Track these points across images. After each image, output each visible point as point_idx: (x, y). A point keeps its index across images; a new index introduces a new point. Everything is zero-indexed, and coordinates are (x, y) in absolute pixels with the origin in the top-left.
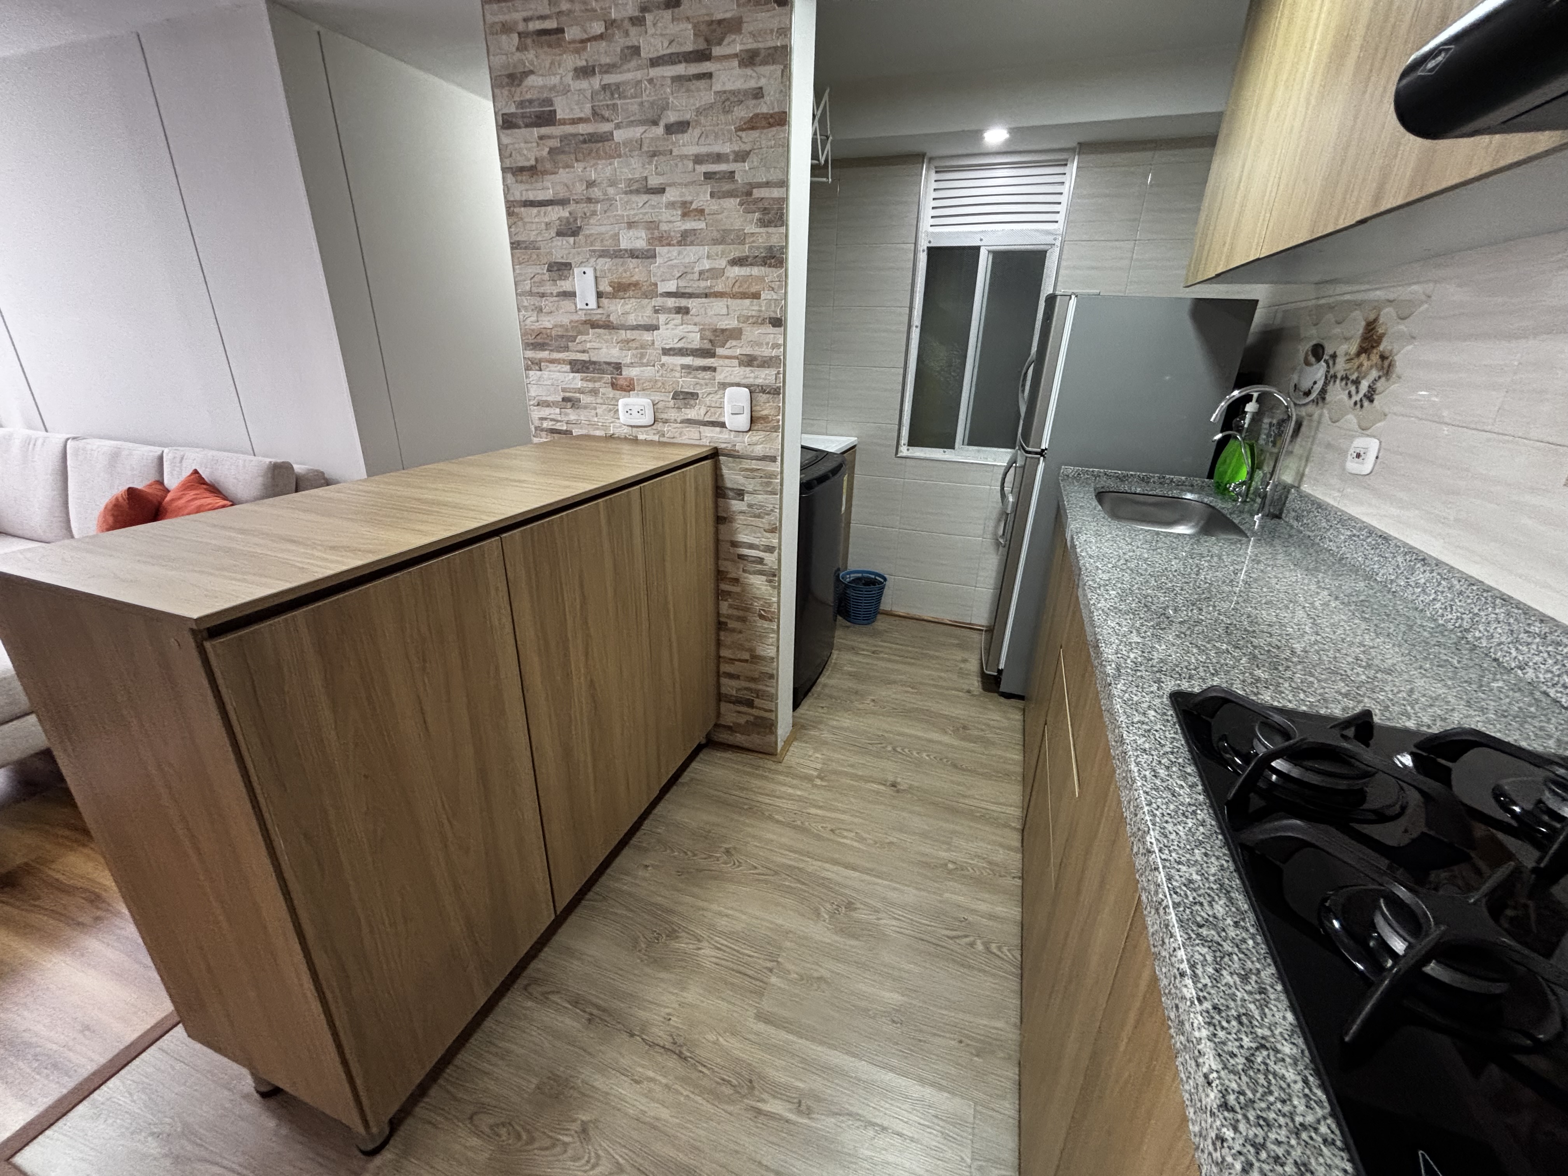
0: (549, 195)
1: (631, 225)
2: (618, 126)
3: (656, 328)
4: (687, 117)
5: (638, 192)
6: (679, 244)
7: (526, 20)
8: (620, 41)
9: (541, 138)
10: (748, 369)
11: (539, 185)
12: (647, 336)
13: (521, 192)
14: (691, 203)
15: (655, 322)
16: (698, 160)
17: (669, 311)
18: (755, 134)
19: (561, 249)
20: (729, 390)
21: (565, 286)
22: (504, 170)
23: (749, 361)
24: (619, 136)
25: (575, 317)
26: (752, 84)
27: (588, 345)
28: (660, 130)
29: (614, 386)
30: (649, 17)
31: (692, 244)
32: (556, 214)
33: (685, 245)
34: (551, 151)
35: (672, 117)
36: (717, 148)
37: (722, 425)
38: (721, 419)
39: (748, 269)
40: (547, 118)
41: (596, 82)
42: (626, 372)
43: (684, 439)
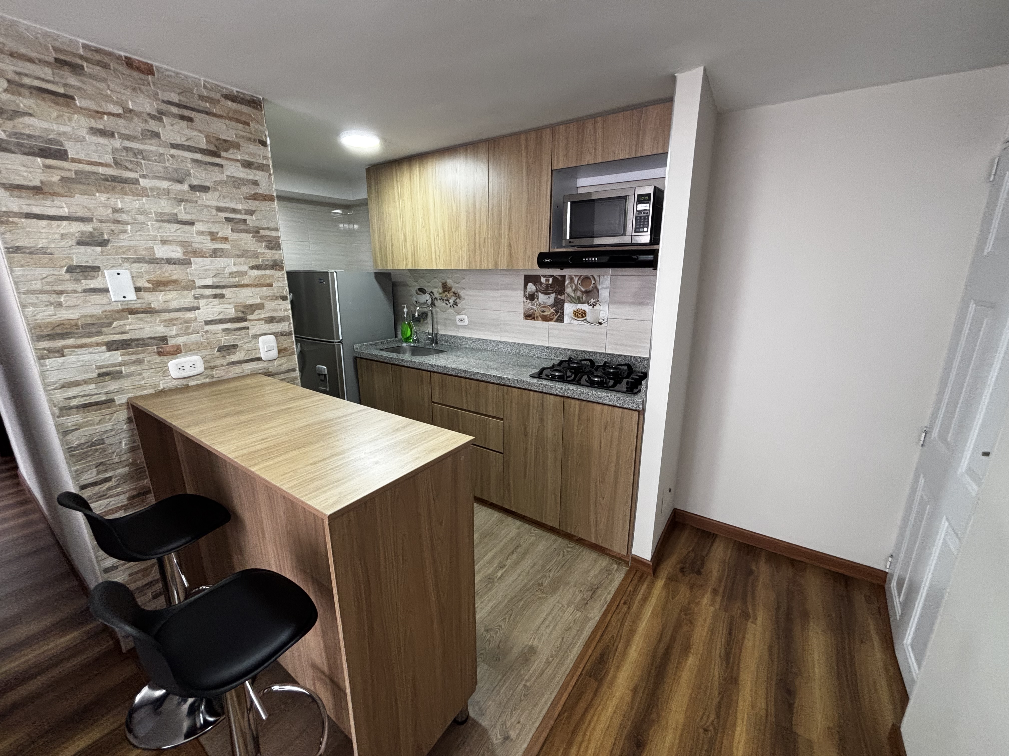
0: (63, 212)
1: (164, 242)
2: (144, 176)
3: (198, 308)
4: (208, 184)
5: (169, 221)
6: (211, 256)
7: (17, 73)
8: (139, 125)
9: (46, 167)
10: (271, 324)
11: (48, 203)
12: (189, 315)
13: (18, 204)
14: (217, 233)
15: (195, 305)
16: (219, 209)
17: (207, 297)
18: (257, 203)
20: (261, 339)
21: (93, 284)
23: (271, 320)
24: (145, 183)
26: (251, 177)
27: (128, 327)
28: (186, 187)
29: (160, 353)
30: (166, 120)
31: (221, 256)
32: (73, 228)
33: (215, 257)
34: (63, 179)
35: (195, 182)
36: (233, 205)
37: (259, 359)
38: (258, 356)
39: (263, 271)
40: (54, 154)
41: (117, 143)
42: (171, 342)
43: (230, 375)
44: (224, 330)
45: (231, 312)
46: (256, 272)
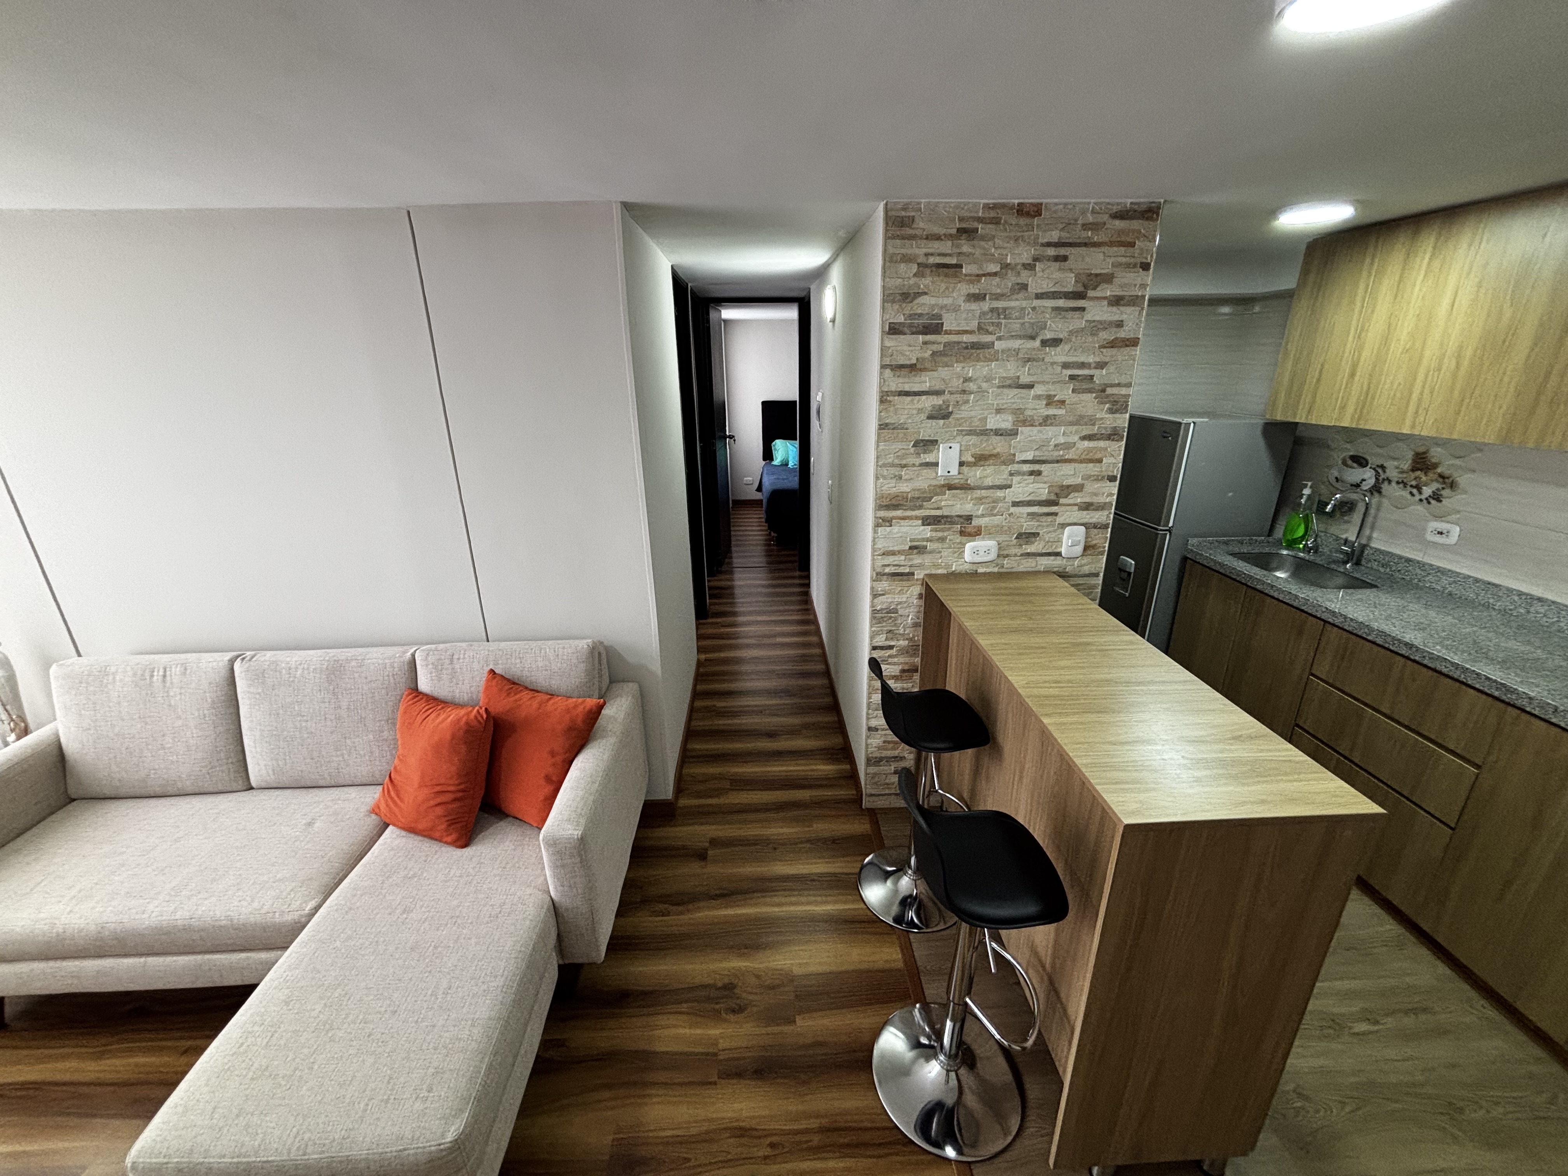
0: (925, 387)
1: (999, 411)
2: (999, 338)
3: (1010, 486)
4: (1061, 336)
5: (1010, 386)
6: (1040, 425)
7: (927, 255)
8: (1011, 279)
9: (925, 343)
10: (1085, 512)
11: (917, 379)
12: (999, 493)
13: (896, 383)
14: (1055, 396)
15: (1009, 483)
16: (1066, 366)
17: (1023, 474)
18: (1114, 351)
19: (928, 430)
20: (1068, 530)
21: (929, 458)
22: (883, 367)
23: (1087, 507)
24: (998, 345)
25: (934, 483)
26: (1116, 318)
27: (943, 503)
28: (1037, 343)
29: (962, 533)
30: (1039, 266)
31: (1051, 425)
32: (928, 402)
33: (1046, 426)
34: (934, 354)
35: (1049, 335)
36: (1082, 359)
37: (1058, 554)
38: (1058, 550)
39: (1096, 442)
40: (933, 328)
41: (986, 306)
42: (975, 522)
43: (1021, 568)
44: (1029, 514)
45: (1044, 493)
46: (1086, 444)
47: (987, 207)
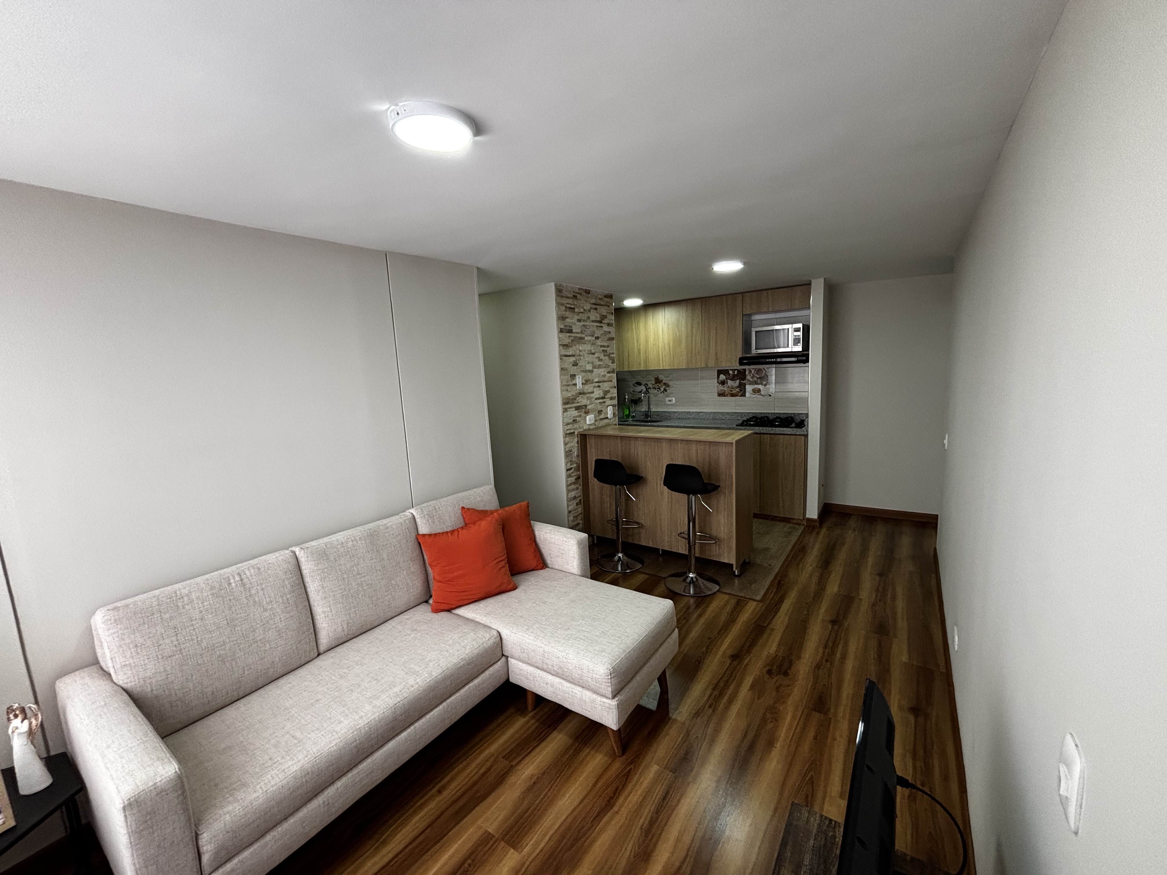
0: (570, 353)
1: (588, 363)
2: (586, 336)
4: (599, 336)
5: (590, 354)
6: (598, 368)
7: (567, 303)
8: (586, 315)
9: (569, 336)
10: (611, 401)
11: (568, 350)
12: (592, 395)
13: (564, 352)
14: (600, 357)
15: (594, 391)
16: (601, 346)
17: (596, 387)
18: (610, 342)
19: (573, 370)
20: (609, 408)
21: (574, 382)
22: (560, 345)
23: (611, 398)
24: (586, 338)
25: (576, 392)
26: (608, 330)
27: (579, 401)
28: (594, 338)
29: (585, 413)
30: (592, 311)
31: (600, 368)
32: (572, 359)
34: (572, 341)
35: (596, 335)
36: (604, 344)
37: (608, 418)
38: (608, 416)
39: (610, 374)
40: (570, 331)
41: (582, 323)
42: (588, 408)
43: (600, 425)
44: (600, 403)
45: (602, 395)
46: (608, 375)
47: (580, 289)
